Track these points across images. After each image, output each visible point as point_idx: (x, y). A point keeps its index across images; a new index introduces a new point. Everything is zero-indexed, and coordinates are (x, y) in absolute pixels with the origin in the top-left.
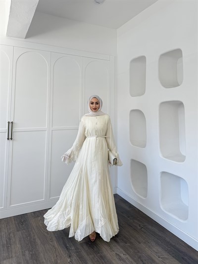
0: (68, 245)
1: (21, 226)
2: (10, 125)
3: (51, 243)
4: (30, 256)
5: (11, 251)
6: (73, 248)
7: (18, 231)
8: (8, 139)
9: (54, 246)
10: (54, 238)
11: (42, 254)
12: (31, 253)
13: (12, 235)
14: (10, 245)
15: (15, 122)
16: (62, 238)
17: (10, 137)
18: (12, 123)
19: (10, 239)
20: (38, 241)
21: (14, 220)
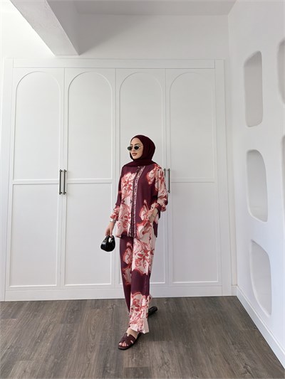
0: (108, 365)
1: (69, 316)
2: (63, 173)
3: (89, 353)
4: (53, 364)
5: (37, 350)
6: (112, 372)
7: (62, 323)
8: (60, 193)
9: (89, 360)
10: (97, 348)
11: (67, 367)
12: (56, 360)
13: (51, 327)
14: (41, 340)
15: (69, 170)
16: (108, 350)
17: (62, 191)
18: (65, 171)
19: (45, 332)
20: (75, 346)
21: (67, 306)
